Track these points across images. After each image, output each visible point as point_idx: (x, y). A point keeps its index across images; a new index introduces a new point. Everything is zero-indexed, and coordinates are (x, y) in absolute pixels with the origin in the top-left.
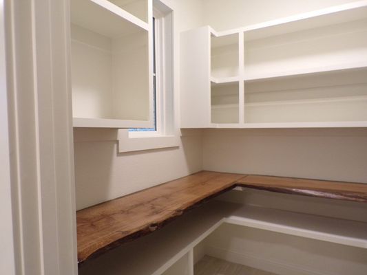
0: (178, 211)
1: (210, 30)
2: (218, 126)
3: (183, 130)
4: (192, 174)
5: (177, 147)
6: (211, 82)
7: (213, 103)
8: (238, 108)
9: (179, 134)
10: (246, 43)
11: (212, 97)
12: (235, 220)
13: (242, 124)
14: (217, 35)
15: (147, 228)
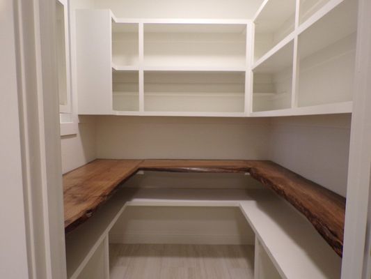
0: (103, 196)
1: (111, 15)
2: (118, 113)
3: (80, 116)
4: (89, 163)
5: (75, 135)
6: (113, 68)
7: (114, 90)
8: (138, 97)
9: (77, 121)
10: (145, 34)
11: (114, 83)
12: (137, 202)
13: (141, 112)
14: (117, 21)
15: (85, 215)
